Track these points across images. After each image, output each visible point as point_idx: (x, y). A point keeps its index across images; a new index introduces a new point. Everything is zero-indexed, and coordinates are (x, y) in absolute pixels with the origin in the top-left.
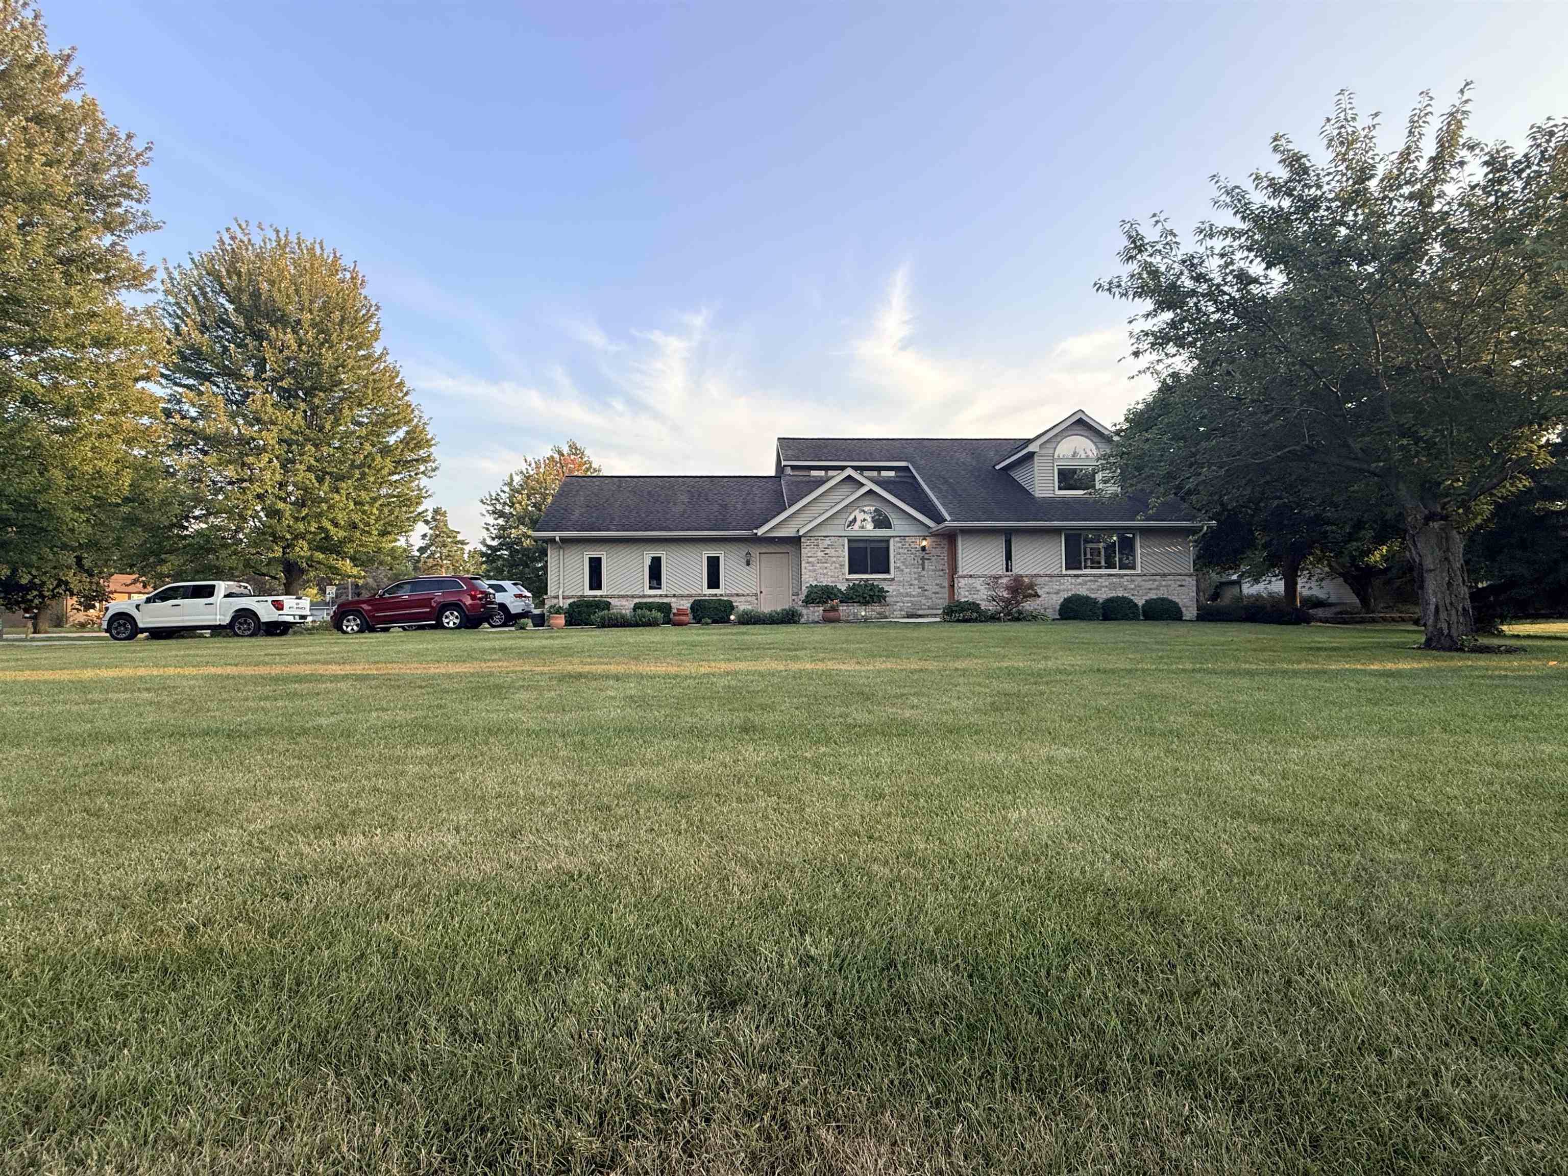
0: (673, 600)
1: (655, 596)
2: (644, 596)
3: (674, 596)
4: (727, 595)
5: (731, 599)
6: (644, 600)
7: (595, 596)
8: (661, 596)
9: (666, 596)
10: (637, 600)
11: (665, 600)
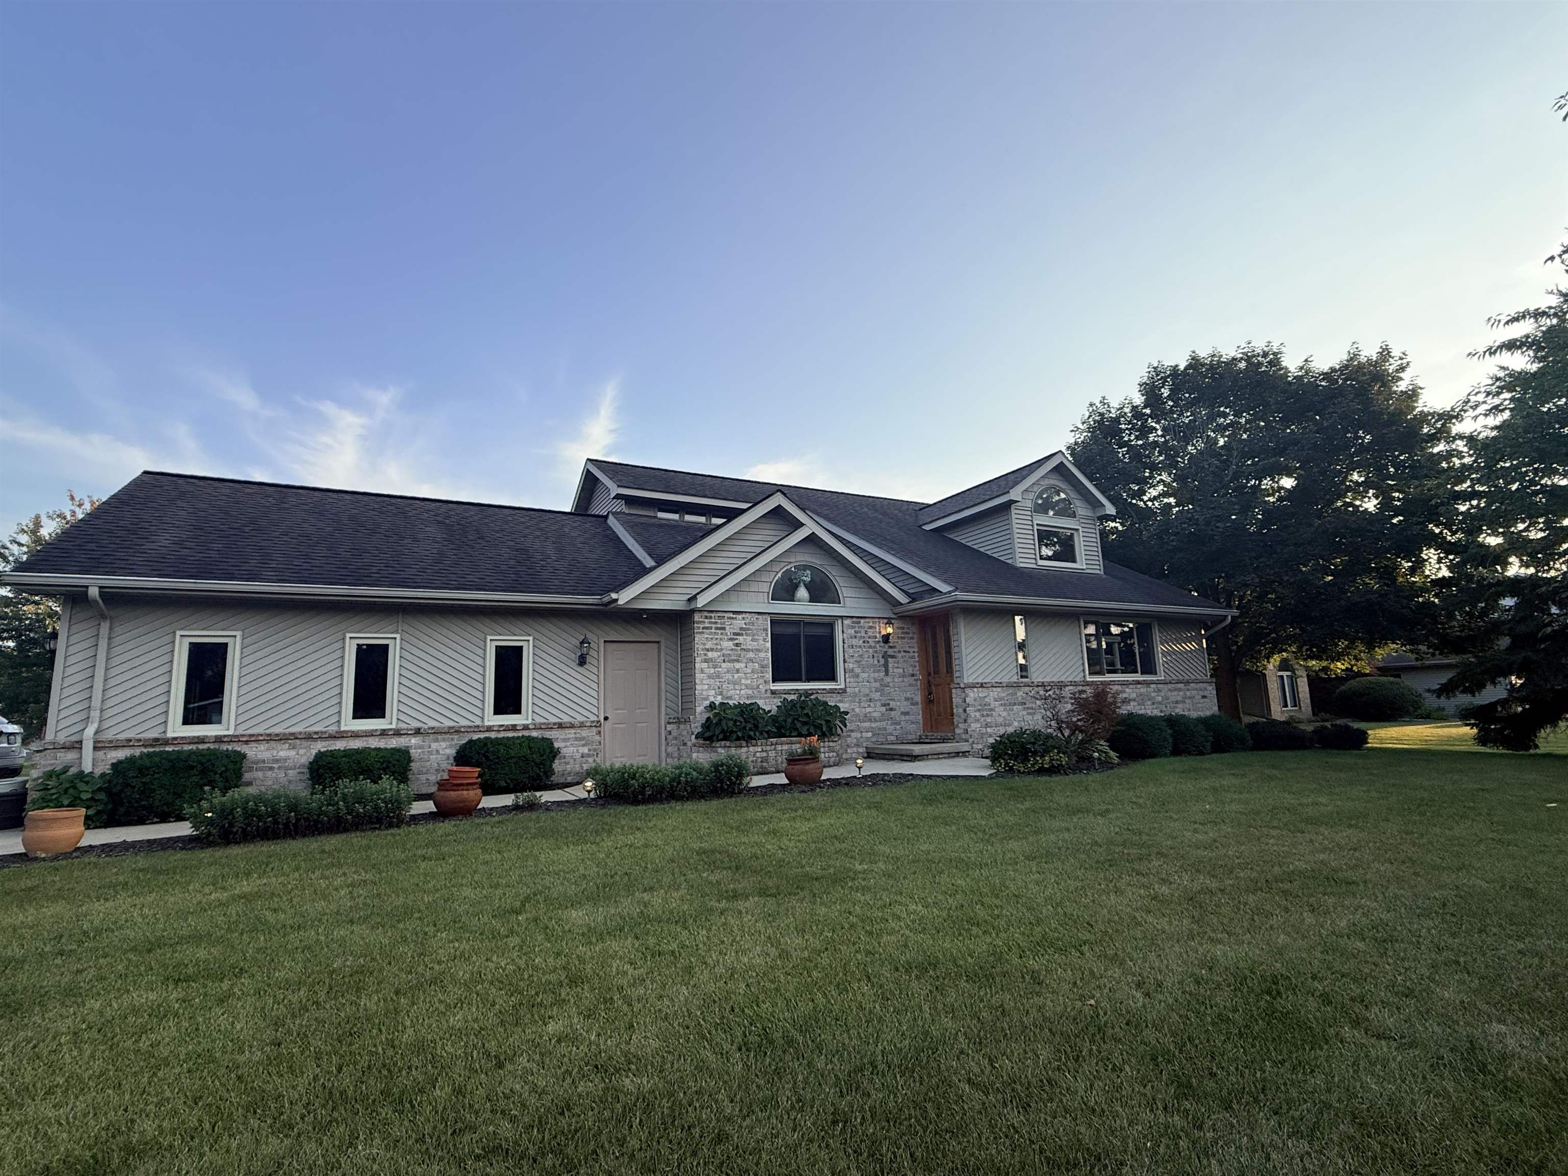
0: (414, 741)
1: (370, 734)
2: (340, 735)
3: (418, 732)
4: (538, 727)
5: (548, 734)
6: (340, 745)
7: (201, 740)
8: (384, 733)
9: (398, 733)
10: (321, 746)
11: (393, 743)
